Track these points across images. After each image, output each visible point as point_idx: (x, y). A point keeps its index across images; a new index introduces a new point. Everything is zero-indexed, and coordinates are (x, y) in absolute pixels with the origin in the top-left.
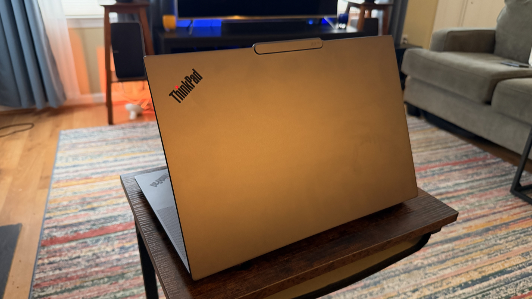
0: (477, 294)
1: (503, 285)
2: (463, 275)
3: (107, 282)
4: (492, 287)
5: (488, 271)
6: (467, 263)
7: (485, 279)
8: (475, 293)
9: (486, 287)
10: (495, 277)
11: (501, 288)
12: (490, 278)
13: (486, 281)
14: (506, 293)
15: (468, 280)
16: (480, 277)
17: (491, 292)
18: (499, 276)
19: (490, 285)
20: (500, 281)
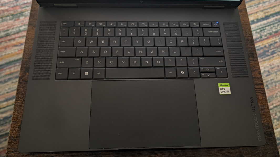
0: (257, 29)
1: (276, 23)
2: (252, 15)
3: (12, 19)
4: (269, 24)
5: (271, 11)
6: (258, 6)
7: (267, 17)
8: (256, 28)
9: (265, 24)
10: (273, 17)
11: (274, 25)
12: (270, 17)
13: (267, 19)
14: (277, 28)
15: (254, 18)
16: (264, 17)
17: (267, 28)
18: (277, 16)
19: (268, 23)
20: (276, 20)
